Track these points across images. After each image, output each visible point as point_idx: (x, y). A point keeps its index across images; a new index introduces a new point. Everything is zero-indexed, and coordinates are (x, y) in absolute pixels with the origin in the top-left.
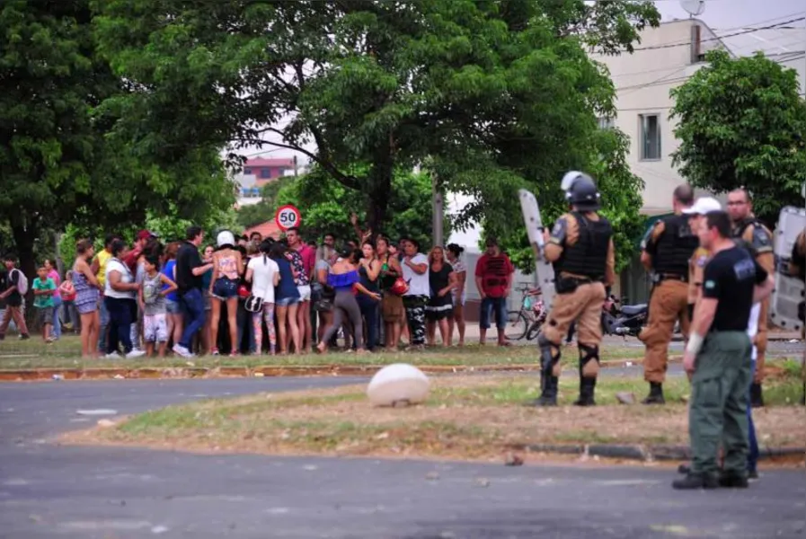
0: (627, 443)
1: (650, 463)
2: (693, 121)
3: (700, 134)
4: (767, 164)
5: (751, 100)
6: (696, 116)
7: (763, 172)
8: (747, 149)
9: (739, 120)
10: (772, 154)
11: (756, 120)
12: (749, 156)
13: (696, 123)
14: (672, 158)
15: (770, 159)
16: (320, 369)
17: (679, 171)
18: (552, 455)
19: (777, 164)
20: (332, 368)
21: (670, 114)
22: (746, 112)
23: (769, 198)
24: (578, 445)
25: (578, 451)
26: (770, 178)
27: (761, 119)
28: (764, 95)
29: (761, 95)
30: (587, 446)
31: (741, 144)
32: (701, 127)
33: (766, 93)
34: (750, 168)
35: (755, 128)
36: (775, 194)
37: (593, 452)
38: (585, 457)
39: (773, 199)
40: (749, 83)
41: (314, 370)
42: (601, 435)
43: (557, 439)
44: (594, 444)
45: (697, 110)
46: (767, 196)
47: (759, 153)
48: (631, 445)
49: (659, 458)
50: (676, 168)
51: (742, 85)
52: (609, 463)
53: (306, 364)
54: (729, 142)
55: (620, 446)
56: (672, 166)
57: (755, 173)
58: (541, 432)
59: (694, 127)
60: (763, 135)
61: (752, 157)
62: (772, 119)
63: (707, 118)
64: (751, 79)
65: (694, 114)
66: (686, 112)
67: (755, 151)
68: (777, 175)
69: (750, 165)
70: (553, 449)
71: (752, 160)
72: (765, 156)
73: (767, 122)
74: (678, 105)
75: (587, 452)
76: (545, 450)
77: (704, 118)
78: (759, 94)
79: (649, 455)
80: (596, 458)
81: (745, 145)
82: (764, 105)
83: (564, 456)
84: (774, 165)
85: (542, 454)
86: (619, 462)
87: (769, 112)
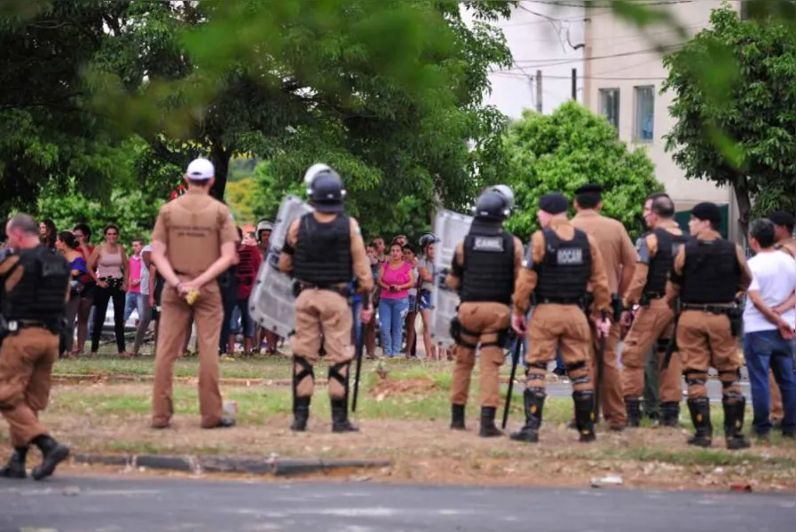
0: (178, 453)
1: (198, 475)
2: (688, 96)
3: (695, 112)
4: (774, 151)
5: (759, 72)
6: (691, 90)
7: (767, 160)
8: (751, 132)
9: (743, 95)
10: (781, 139)
11: (763, 96)
12: (755, 141)
13: (691, 98)
14: (666, 140)
15: (778, 145)
16: (83, 378)
17: (673, 156)
18: (96, 466)
19: (786, 151)
20: (99, 378)
21: (662, 87)
22: (751, 86)
23: (777, 192)
24: (125, 455)
25: (123, 462)
26: (777, 169)
27: (770, 95)
28: (775, 66)
29: (771, 66)
30: (135, 457)
31: (745, 126)
32: (696, 103)
33: (778, 63)
34: (753, 155)
35: (761, 107)
36: (785, 189)
37: (140, 462)
38: (128, 468)
39: (782, 194)
40: (758, 51)
41: (77, 380)
42: (156, 447)
43: (107, 448)
44: (142, 454)
45: (694, 83)
46: (775, 190)
47: (766, 137)
48: (180, 456)
49: (209, 470)
50: (670, 154)
51: (747, 53)
52: (154, 474)
53: (69, 373)
54: (729, 123)
55: (170, 456)
56: (666, 150)
57: (759, 161)
58: (94, 442)
59: (688, 103)
60: (772, 115)
61: (757, 142)
62: (784, 95)
63: (704, 94)
64: (759, 47)
65: (689, 87)
66: (681, 86)
67: (762, 135)
68: (786, 164)
69: (754, 151)
70: (98, 460)
71: (757, 145)
72: (771, 141)
73: (776, 100)
74: (671, 76)
75: (134, 463)
76: (90, 461)
77: (700, 94)
78: (768, 64)
79: (198, 466)
80: (142, 469)
81: (750, 126)
82: (774, 78)
83: (109, 467)
84: (783, 152)
85: (86, 465)
86: (163, 474)
87: (780, 87)
